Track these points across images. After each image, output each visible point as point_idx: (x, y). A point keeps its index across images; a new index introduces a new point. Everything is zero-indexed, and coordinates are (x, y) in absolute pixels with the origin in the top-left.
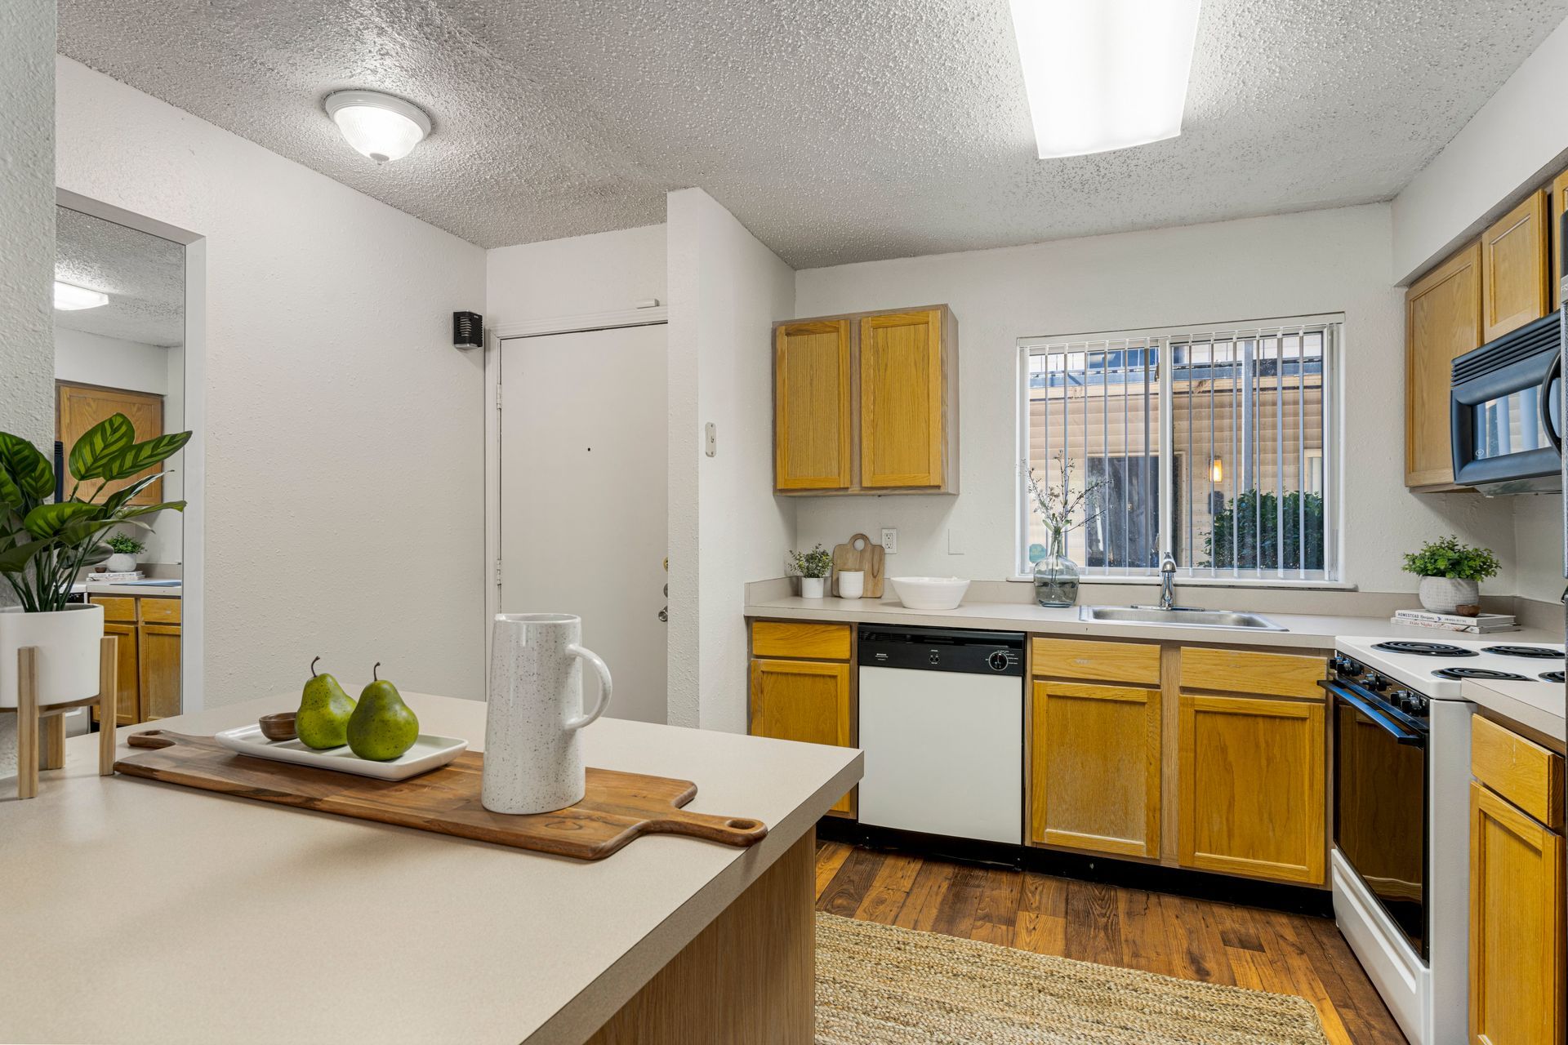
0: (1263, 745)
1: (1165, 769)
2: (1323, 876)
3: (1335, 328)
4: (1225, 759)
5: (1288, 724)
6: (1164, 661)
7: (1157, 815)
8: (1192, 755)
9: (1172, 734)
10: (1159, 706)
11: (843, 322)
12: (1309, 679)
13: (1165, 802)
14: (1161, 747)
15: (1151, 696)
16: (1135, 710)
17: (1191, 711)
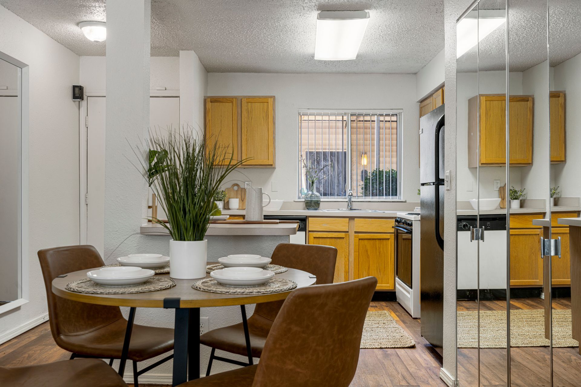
0: (378, 248)
1: (350, 259)
2: (393, 287)
3: (400, 114)
4: (367, 254)
5: (384, 241)
6: (350, 223)
7: (348, 274)
8: (358, 253)
9: (352, 247)
10: (348, 238)
11: (234, 99)
12: (389, 227)
13: (350, 270)
14: (349, 252)
15: (346, 235)
16: (341, 240)
17: (358, 239)
